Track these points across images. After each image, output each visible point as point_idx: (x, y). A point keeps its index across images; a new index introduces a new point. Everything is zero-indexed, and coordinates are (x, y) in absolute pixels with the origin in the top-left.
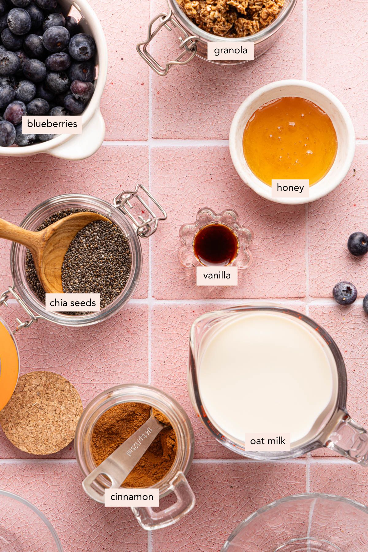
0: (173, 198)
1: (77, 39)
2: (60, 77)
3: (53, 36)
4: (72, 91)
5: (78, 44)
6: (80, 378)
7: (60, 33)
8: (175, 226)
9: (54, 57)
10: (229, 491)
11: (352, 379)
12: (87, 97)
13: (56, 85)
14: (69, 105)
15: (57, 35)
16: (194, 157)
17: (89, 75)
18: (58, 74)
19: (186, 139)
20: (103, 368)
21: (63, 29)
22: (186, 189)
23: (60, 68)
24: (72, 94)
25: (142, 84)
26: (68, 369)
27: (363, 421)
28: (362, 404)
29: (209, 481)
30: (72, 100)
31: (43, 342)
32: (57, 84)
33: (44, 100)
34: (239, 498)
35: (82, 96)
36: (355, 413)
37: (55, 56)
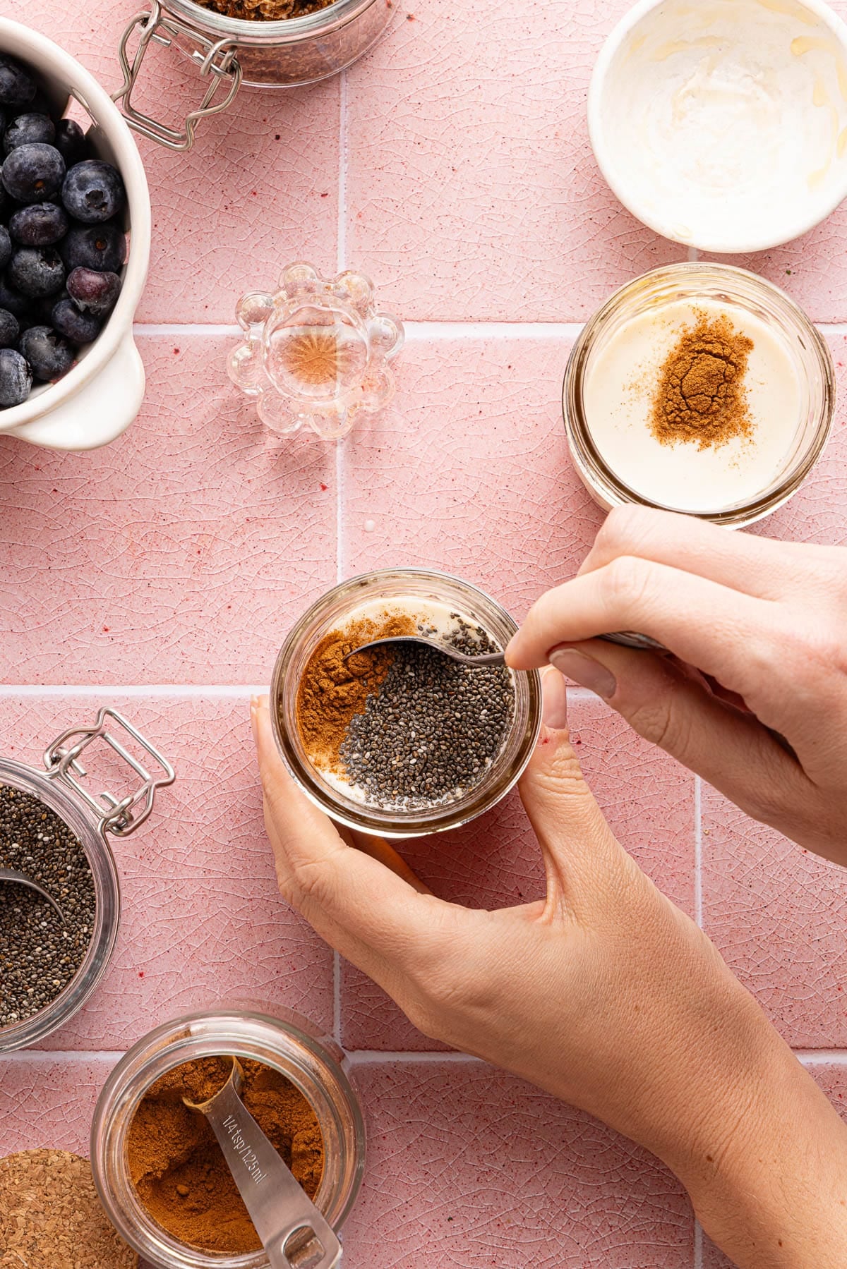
0: (392, 455)
1: (82, 174)
2: (42, 260)
3: (26, 166)
4: (70, 292)
5: (83, 184)
6: (179, 866)
7: (40, 160)
8: (398, 519)
9: (27, 214)
10: (518, 1126)
11: (801, 872)
12: (105, 306)
13: (34, 278)
14: (65, 324)
15: (34, 164)
16: (442, 363)
17: (110, 254)
18: (38, 252)
19: (424, 320)
20: (231, 844)
21: (47, 149)
22: (423, 435)
23: (42, 239)
24: (69, 297)
25: (323, 196)
26: (151, 844)
27: (826, 967)
28: (823, 928)
29: (474, 1104)
30: (70, 312)
31: (94, 783)
32: (35, 274)
33: (7, 313)
34: (540, 1143)
35: (93, 304)
36: (806, 948)
37: (31, 212)
